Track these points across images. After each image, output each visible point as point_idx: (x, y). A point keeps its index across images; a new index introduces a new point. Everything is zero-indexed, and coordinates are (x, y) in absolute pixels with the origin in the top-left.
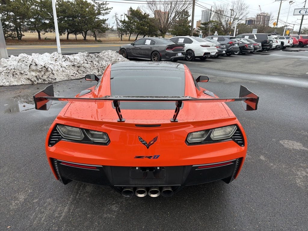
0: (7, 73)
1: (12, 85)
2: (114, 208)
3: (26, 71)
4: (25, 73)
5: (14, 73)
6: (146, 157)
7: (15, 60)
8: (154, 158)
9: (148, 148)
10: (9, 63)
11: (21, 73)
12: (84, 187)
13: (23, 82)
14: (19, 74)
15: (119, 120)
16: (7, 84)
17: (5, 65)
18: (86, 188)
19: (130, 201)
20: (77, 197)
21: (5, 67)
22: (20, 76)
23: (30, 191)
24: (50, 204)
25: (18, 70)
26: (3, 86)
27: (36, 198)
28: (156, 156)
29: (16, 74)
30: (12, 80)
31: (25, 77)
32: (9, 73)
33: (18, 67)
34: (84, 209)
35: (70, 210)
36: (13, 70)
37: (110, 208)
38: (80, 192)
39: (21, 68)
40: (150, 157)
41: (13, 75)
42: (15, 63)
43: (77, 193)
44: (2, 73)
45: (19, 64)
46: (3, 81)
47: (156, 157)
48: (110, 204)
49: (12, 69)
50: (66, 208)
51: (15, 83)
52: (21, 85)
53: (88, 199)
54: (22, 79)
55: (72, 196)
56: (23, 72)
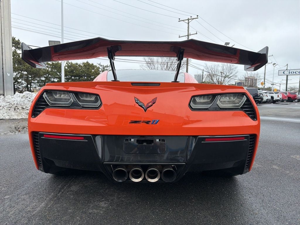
0: (9, 107)
1: (12, 118)
2: (102, 204)
3: (28, 106)
4: (26, 108)
5: (16, 108)
6: (144, 122)
7: (19, 97)
8: (152, 123)
9: (145, 111)
10: (13, 99)
11: (23, 108)
12: (69, 187)
13: (23, 117)
14: (20, 109)
15: (114, 80)
16: (7, 117)
17: (9, 101)
18: (71, 188)
19: (123, 199)
20: (59, 195)
21: (8, 102)
22: (21, 111)
23: (3, 189)
24: (24, 200)
25: (21, 105)
26: (3, 119)
27: (8, 195)
28: (155, 121)
29: (18, 109)
30: (13, 114)
31: (26, 112)
32: (11, 107)
33: (21, 103)
34: (65, 205)
35: (47, 205)
36: (16, 105)
37: (97, 204)
38: (63, 191)
39: (24, 103)
40: (147, 122)
41: (15, 109)
42: (19, 99)
43: (60, 192)
44: (4, 108)
45: (22, 100)
46: (4, 115)
47: (154, 123)
48: (97, 201)
49: (14, 104)
50: (43, 203)
51: (16, 117)
52: (21, 119)
53: (72, 197)
54: (23, 114)
55: (52, 194)
56: (24, 107)
